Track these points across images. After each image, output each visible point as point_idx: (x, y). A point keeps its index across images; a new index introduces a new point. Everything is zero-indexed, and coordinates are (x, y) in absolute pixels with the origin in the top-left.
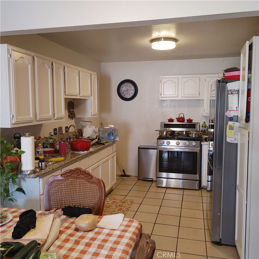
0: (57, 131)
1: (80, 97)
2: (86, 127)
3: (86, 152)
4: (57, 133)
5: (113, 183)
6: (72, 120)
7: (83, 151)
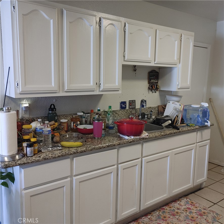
0: (126, 105)
1: (155, 64)
2: (169, 102)
3: (132, 137)
4: (126, 107)
5: (197, 181)
6: (155, 92)
7: (128, 136)
